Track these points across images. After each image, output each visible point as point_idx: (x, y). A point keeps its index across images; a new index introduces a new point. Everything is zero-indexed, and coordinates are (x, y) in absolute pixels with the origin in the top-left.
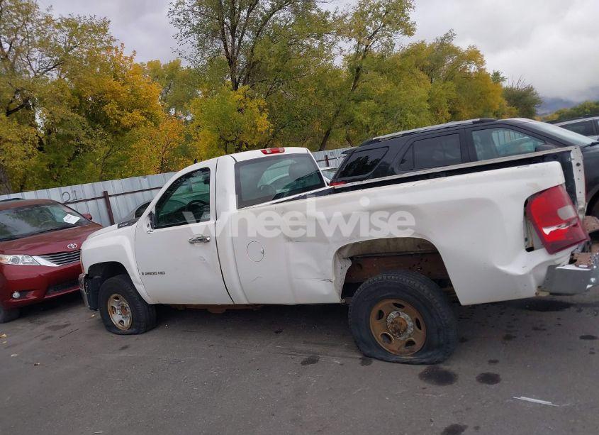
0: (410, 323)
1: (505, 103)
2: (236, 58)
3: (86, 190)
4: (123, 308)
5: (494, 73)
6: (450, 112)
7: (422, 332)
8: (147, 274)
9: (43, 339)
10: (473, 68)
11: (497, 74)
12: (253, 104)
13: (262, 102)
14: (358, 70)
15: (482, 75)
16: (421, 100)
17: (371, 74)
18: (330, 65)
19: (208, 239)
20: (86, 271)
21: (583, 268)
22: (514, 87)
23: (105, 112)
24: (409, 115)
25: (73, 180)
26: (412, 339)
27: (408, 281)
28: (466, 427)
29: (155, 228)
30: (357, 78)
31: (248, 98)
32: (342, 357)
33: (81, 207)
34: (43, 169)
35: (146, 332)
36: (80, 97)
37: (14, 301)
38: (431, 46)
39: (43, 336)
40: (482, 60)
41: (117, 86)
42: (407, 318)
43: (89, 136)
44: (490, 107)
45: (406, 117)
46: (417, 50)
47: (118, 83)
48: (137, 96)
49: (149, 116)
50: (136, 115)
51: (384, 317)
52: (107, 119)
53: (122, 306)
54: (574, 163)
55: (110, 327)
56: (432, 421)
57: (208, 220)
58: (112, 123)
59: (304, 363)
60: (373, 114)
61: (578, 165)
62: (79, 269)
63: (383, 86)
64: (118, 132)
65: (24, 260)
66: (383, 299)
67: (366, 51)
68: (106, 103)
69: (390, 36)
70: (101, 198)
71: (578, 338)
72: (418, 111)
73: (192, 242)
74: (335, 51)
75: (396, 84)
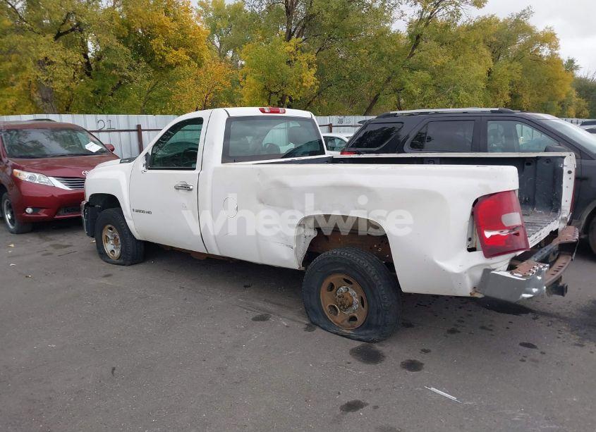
0: (356, 300)
1: (574, 94)
2: (293, 8)
3: (121, 121)
4: (115, 239)
5: (569, 60)
6: (511, 95)
7: (364, 310)
8: (137, 211)
9: (44, 255)
10: (545, 52)
11: (571, 62)
12: (303, 58)
13: (312, 57)
14: (418, 37)
15: (554, 61)
16: (477, 78)
17: (432, 43)
18: (388, 30)
19: (191, 187)
20: (87, 199)
21: (517, 276)
22: (589, 78)
23: (151, 46)
24: (462, 93)
25: (114, 109)
26: (356, 315)
27: (358, 259)
28: (367, 404)
29: (149, 169)
30: (415, 46)
31: (299, 51)
32: (291, 319)
33: (104, 138)
34: (87, 94)
35: (131, 264)
36: (129, 28)
37: (27, 215)
38: (505, 22)
39: (45, 252)
40: (557, 43)
41: (166, 21)
42: (354, 294)
43: (131, 68)
44: (556, 95)
45: (459, 95)
46: (484, 24)
47: (168, 19)
48: (185, 35)
49: (194, 56)
50: (181, 53)
51: (334, 290)
52: (153, 54)
53: (115, 237)
54: (565, 170)
55: (102, 254)
56: (339, 393)
57: (194, 169)
58: (158, 58)
59: (256, 319)
60: (424, 86)
61: (570, 172)
62: (82, 196)
63: (441, 58)
64: (162, 68)
65: (40, 179)
66: (335, 272)
67: (430, 18)
68: (153, 37)
69: (457, 4)
70: (134, 130)
71: (518, 344)
72: (471, 89)
73: (177, 188)
74: (396, 13)
75: (456, 58)
